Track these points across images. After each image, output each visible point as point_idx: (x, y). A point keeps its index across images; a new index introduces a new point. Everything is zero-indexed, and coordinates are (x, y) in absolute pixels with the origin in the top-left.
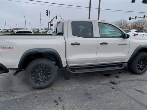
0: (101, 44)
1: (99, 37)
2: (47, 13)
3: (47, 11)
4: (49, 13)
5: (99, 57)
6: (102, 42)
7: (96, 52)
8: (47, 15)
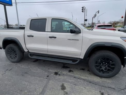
0: (50, 37)
1: (50, 31)
2: (83, 10)
3: (83, 8)
4: (85, 9)
5: (50, 48)
6: (51, 36)
7: (47, 44)
8: (83, 11)
